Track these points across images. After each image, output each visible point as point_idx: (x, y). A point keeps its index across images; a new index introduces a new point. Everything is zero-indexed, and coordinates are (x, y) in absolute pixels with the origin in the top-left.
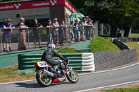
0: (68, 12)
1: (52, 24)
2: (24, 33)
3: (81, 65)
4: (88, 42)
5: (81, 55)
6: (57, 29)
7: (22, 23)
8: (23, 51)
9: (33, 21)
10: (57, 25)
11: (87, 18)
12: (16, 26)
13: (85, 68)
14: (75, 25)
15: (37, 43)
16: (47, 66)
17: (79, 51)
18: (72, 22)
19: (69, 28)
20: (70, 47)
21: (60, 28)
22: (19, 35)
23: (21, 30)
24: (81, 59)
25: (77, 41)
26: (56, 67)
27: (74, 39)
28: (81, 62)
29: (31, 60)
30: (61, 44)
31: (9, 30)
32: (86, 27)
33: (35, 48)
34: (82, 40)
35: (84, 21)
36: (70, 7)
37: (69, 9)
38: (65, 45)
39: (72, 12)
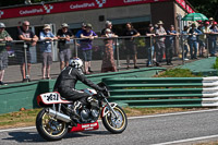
0: (179, 11)
1: (154, 31)
2: (111, 45)
3: (201, 97)
4: (213, 60)
5: (200, 81)
6: (163, 39)
7: (109, 30)
8: (110, 73)
9: (125, 26)
10: (162, 32)
11: (210, 21)
12: (99, 35)
13: (207, 102)
14: (191, 32)
15: (131, 61)
16: (60, 101)
17: (197, 74)
18: (186, 28)
19: (181, 36)
20: (184, 67)
21: (167, 37)
22: (104, 48)
23: (106, 40)
24: (202, 86)
25: (193, 57)
26: (78, 104)
27: (188, 55)
28: (200, 92)
29: (121, 88)
30: (169, 62)
31: (89, 41)
32: (209, 35)
33: (128, 68)
34: (202, 56)
35: (206, 26)
36: (183, 4)
37: (181, 7)
38: (175, 65)
39: (186, 11)
